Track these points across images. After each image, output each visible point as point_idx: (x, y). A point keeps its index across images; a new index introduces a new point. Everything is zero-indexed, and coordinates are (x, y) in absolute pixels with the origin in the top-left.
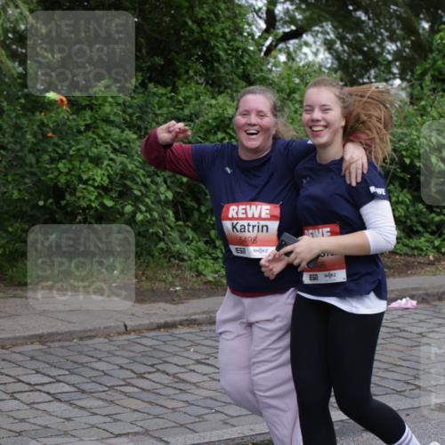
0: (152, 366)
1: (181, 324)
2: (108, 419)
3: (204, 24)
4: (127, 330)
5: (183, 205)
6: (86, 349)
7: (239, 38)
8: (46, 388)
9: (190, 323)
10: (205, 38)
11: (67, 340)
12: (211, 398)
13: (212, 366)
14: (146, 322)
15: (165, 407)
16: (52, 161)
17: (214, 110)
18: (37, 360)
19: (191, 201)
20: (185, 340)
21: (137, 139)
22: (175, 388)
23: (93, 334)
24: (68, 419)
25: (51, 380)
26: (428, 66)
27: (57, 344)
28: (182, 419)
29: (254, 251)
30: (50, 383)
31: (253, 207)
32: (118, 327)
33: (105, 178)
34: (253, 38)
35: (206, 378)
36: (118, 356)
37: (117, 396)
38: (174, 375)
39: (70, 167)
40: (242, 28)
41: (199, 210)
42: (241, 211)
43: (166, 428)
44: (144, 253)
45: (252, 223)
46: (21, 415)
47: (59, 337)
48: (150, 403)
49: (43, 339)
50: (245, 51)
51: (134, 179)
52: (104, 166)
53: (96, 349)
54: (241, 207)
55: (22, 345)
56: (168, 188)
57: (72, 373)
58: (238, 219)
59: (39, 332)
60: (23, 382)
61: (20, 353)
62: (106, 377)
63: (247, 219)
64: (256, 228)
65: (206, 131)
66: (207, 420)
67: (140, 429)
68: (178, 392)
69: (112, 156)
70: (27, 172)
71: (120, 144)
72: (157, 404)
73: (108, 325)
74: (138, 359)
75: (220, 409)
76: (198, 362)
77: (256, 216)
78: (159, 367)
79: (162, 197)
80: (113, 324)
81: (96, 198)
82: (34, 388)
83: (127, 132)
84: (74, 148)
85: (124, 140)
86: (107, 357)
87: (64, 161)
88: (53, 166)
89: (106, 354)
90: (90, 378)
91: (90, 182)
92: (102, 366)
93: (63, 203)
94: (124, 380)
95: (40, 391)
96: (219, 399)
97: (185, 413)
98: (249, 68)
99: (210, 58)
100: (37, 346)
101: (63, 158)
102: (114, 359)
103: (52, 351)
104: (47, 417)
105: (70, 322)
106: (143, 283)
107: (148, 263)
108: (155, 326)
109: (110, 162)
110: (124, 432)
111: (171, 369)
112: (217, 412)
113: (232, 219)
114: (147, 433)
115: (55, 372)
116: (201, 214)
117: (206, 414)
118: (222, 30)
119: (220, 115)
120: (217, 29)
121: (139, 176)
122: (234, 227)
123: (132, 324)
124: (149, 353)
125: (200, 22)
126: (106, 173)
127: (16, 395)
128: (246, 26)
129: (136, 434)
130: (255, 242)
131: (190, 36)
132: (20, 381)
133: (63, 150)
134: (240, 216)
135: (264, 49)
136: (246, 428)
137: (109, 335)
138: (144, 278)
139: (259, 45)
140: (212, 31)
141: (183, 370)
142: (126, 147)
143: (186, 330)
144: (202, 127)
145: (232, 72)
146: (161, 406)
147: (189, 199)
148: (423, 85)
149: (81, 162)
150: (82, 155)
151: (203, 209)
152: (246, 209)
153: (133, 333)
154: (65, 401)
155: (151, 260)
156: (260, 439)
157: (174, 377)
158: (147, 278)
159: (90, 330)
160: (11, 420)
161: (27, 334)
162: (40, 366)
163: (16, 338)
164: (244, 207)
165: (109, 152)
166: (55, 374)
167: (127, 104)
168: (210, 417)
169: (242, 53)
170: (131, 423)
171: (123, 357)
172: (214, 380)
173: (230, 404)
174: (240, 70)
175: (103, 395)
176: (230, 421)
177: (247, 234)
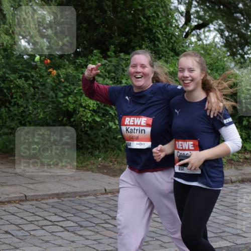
2: (96, 242)
3: (150, 20)
4: (106, 192)
6: (83, 202)
7: (170, 28)
8: (60, 224)
10: (151, 27)
11: (73, 197)
12: (153, 232)
14: (117, 187)
16: (65, 96)
18: (55, 208)
21: (112, 84)
23: (87, 194)
24: (73, 242)
25: (63, 219)
27: (67, 199)
29: (136, 144)
30: (63, 221)
31: (138, 119)
32: (101, 190)
33: (95, 105)
34: (178, 28)
36: (101, 206)
37: (100, 229)
39: (75, 99)
40: (172, 22)
42: (132, 121)
44: (116, 148)
45: (136, 128)
46: (46, 239)
47: (68, 195)
49: (59, 196)
50: (173, 35)
51: (111, 107)
53: (89, 202)
55: (47, 199)
57: (75, 216)
58: (130, 125)
59: (57, 192)
60: (48, 220)
61: (46, 204)
62: (94, 218)
63: (134, 125)
64: (138, 131)
67: (113, 248)
70: (50, 101)
73: (96, 189)
74: (113, 209)
75: (157, 238)
80: (98, 188)
81: (91, 117)
82: (53, 223)
83: (107, 80)
84: (77, 89)
86: (95, 207)
87: (72, 96)
88: (65, 99)
89: (94, 206)
90: (85, 219)
91: (87, 107)
92: (92, 212)
93: (72, 120)
94: (104, 220)
95: (57, 225)
96: (158, 232)
98: (175, 44)
99: (153, 39)
100: (56, 200)
101: (71, 94)
102: (99, 209)
103: (64, 203)
104: (61, 240)
105: (74, 187)
106: (115, 166)
107: (119, 154)
110: (105, 249)
113: (127, 125)
115: (65, 215)
117: (150, 241)
118: (161, 23)
120: (158, 22)
122: (127, 130)
123: (109, 188)
125: (148, 18)
126: (95, 103)
127: (43, 227)
128: (174, 21)
130: (137, 139)
131: (142, 26)
132: (46, 219)
133: (70, 89)
134: (131, 123)
135: (184, 34)
136: (173, 249)
137: (96, 195)
138: (116, 163)
139: (182, 32)
140: (154, 23)
145: (166, 47)
149: (81, 96)
150: (81, 93)
152: (134, 120)
153: (109, 194)
154: (71, 232)
155: (120, 152)
158: (117, 163)
159: (86, 192)
160: (41, 241)
161: (50, 193)
162: (58, 211)
163: (44, 195)
164: (133, 119)
166: (66, 216)
168: (152, 243)
169: (171, 36)
170: (108, 245)
171: (104, 207)
172: (155, 221)
173: (164, 235)
174: (170, 46)
175: (92, 229)
176: (164, 245)
177: (133, 134)
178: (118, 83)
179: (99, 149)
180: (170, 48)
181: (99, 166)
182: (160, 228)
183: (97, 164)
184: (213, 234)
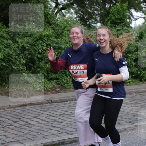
0: (19, 119)
1: (28, 105)
2: (5, 137)
4: (10, 107)
5: (28, 65)
7: (46, 9)
9: (31, 104)
12: (39, 129)
13: (39, 119)
14: (17, 104)
15: (23, 133)
17: (38, 33)
19: (31, 64)
20: (30, 110)
21: (13, 43)
22: (27, 126)
26: (109, 18)
28: (29, 136)
29: (80, 79)
31: (79, 66)
32: (7, 106)
33: (2, 56)
35: (37, 123)
36: (7, 116)
37: (7, 129)
38: (26, 122)
40: (47, 6)
41: (34, 67)
43: (24, 139)
45: (79, 71)
48: (18, 131)
50: (48, 14)
51: (12, 57)
52: (2, 52)
53: (0, 113)
54: (75, 66)
56: (23, 59)
58: (74, 70)
62: (4, 123)
63: (77, 70)
64: (80, 73)
65: (36, 40)
66: (38, 137)
67: (15, 140)
68: (28, 127)
69: (4, 49)
71: (7, 45)
72: (21, 132)
74: (14, 117)
75: (42, 133)
76: (34, 117)
77: (80, 69)
78: (21, 119)
79: (22, 62)
80: (5, 105)
83: (9, 41)
85: (8, 44)
86: (4, 116)
89: (3, 115)
92: (2, 119)
94: (10, 124)
96: (41, 130)
97: (30, 134)
98: (50, 19)
102: (6, 117)
108: (20, 106)
109: (4, 51)
110: (10, 141)
111: (25, 120)
112: (41, 134)
114: (17, 141)
116: (34, 68)
117: (37, 135)
119: (41, 35)
121: (13, 55)
122: (73, 72)
123: (12, 105)
124: (18, 115)
126: (3, 54)
128: (49, 6)
129: (14, 142)
130: (80, 77)
134: (75, 69)
135: (55, 13)
136: (50, 139)
137: (4, 109)
139: (53, 12)
141: (29, 120)
142: (9, 46)
143: (30, 107)
144: (34, 39)
146: (22, 132)
147: (30, 63)
148: (108, 25)
151: (35, 67)
153: (12, 108)
156: (55, 143)
157: (26, 123)
164: (76, 66)
165: (3, 47)
167: (9, 31)
168: (39, 136)
169: (47, 14)
170: (12, 138)
171: (9, 116)
172: (40, 123)
173: (45, 131)
174: (47, 20)
175: (3, 129)
176: (45, 137)
177: (77, 74)
178: (16, 42)
179: (5, 82)
180: (47, 22)
181: (6, 92)
182: (43, 127)
183: (5, 91)
184: (74, 129)
